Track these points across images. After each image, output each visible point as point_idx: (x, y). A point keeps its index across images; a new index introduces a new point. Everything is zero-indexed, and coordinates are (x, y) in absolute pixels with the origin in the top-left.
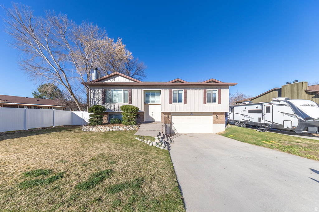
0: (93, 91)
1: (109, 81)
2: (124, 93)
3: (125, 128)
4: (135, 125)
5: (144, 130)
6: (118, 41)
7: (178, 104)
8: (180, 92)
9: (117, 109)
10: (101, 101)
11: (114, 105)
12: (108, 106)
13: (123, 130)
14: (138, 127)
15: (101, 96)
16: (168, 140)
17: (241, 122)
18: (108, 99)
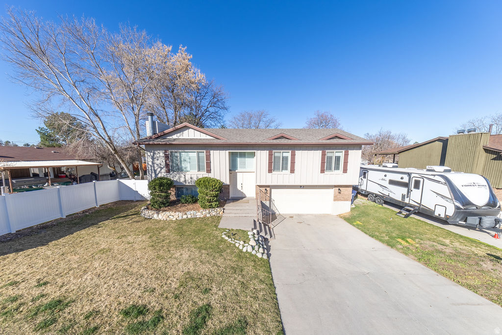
0: (152, 154)
1: (175, 137)
2: (199, 157)
3: (204, 213)
4: (217, 207)
5: (231, 215)
6: (179, 51)
7: (281, 173)
8: (285, 155)
9: (189, 181)
10: (165, 169)
11: (185, 176)
12: (175, 177)
13: (202, 216)
14: (222, 210)
15: (164, 161)
16: (266, 234)
17: (377, 196)
18: (174, 165)
